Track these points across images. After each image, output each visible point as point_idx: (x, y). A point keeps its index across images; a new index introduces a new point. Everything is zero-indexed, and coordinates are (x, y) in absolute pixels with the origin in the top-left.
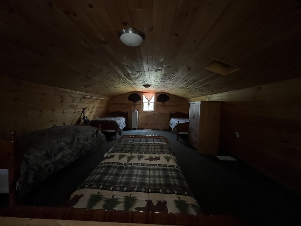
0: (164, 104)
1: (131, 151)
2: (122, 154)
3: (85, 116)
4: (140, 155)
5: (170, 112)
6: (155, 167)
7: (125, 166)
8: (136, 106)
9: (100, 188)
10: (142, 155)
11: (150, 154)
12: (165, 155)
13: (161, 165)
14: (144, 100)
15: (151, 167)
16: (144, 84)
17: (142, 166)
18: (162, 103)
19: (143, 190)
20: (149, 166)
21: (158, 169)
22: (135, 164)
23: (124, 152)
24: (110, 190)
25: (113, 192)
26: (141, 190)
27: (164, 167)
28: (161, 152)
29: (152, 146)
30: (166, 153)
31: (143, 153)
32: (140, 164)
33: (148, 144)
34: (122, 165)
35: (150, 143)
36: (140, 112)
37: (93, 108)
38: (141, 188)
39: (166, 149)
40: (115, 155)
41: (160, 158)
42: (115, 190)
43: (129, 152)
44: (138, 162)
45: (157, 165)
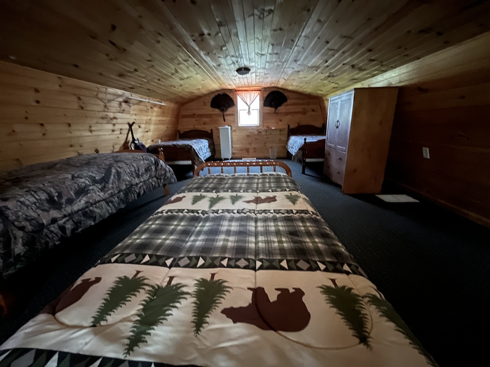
0: (277, 111)
1: (216, 189)
2: (198, 194)
3: (136, 139)
4: (234, 194)
5: (289, 126)
6: (266, 215)
7: (204, 215)
8: (226, 117)
9: (144, 261)
10: (239, 194)
11: (256, 192)
12: (287, 193)
13: (281, 211)
14: (240, 104)
15: (259, 216)
16: (237, 67)
17: (240, 215)
18: (273, 109)
19: (242, 263)
20: (254, 213)
21: (275, 219)
22: (223, 211)
23: (203, 191)
24: (165, 265)
25: (173, 269)
26: (238, 263)
27: (286, 214)
28: (278, 187)
29: (258, 179)
30: (287, 190)
31: (242, 191)
32: (235, 211)
33: (250, 176)
34: (198, 213)
35: (255, 175)
36: (234, 129)
37: (148, 123)
38: (238, 260)
39: (286, 182)
40: (184, 197)
41: (276, 198)
42: (178, 266)
43: (214, 191)
44: (230, 207)
45: (272, 211)
